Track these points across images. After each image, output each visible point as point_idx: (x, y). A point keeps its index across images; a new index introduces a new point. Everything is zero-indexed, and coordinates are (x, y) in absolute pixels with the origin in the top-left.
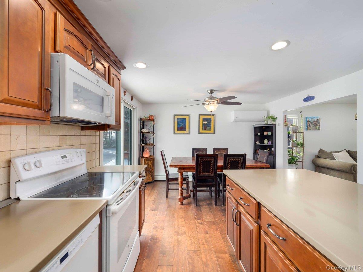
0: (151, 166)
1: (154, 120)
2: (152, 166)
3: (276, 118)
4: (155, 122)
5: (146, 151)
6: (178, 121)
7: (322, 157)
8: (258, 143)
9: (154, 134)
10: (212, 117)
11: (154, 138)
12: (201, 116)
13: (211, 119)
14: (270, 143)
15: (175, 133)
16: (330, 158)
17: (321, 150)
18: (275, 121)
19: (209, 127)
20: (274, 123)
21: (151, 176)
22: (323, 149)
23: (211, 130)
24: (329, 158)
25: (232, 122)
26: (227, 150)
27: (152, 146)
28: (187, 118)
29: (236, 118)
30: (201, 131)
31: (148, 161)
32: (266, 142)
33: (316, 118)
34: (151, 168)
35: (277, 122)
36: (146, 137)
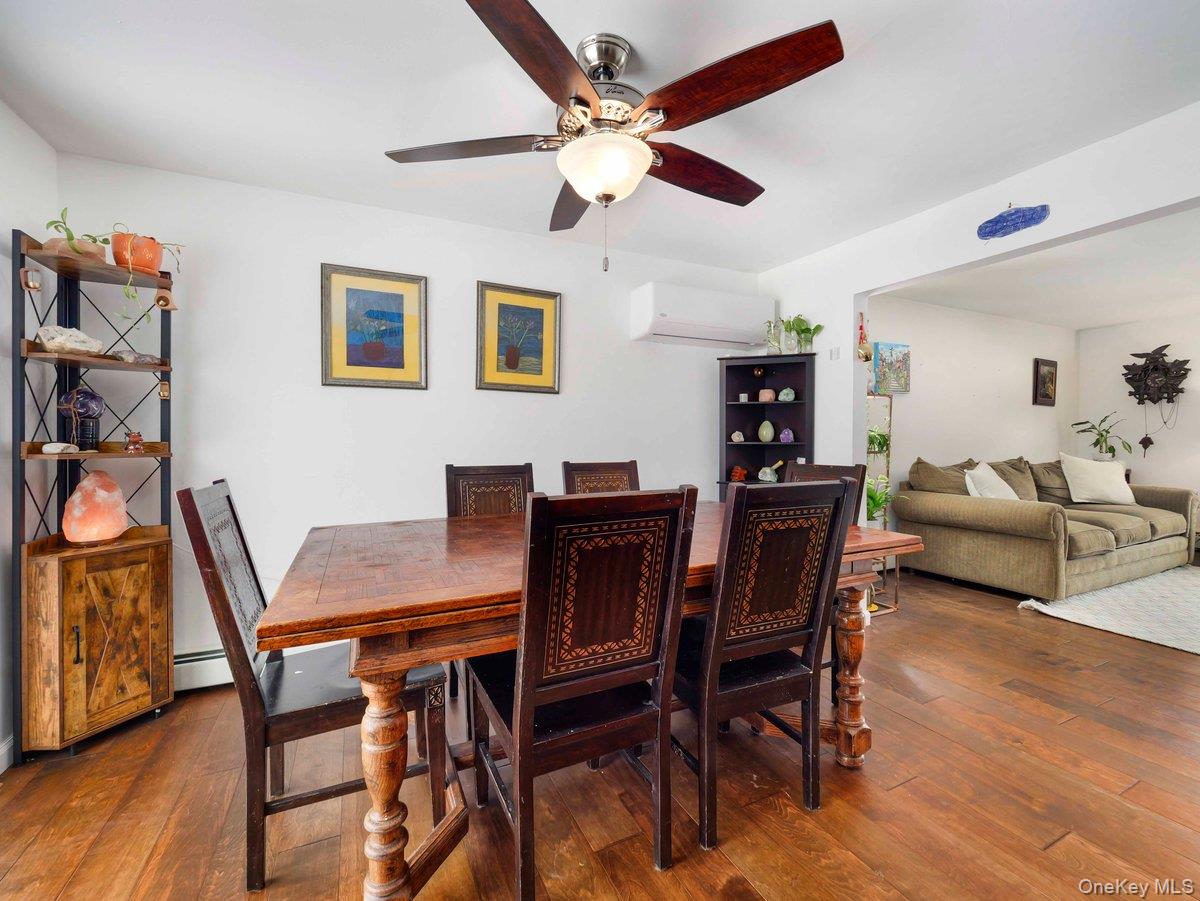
0: (135, 601)
1: (164, 280)
2: (145, 605)
3: (819, 328)
4: (176, 296)
5: (88, 497)
6: (353, 305)
7: (928, 486)
8: (738, 437)
9: (166, 377)
10: (546, 305)
11: (166, 404)
12: (490, 294)
13: (541, 312)
14: (787, 436)
15: (328, 380)
16: (953, 488)
17: (919, 462)
18: (811, 341)
19: (529, 353)
20: (807, 350)
21: (144, 676)
22: (925, 459)
23: (540, 372)
24: (949, 491)
25: (641, 339)
26: (630, 469)
27: (152, 463)
28: (410, 293)
29: (662, 315)
30: (493, 376)
31: (108, 567)
32: (766, 432)
33: (901, 349)
34: (138, 619)
35: (819, 345)
36: (93, 396)
